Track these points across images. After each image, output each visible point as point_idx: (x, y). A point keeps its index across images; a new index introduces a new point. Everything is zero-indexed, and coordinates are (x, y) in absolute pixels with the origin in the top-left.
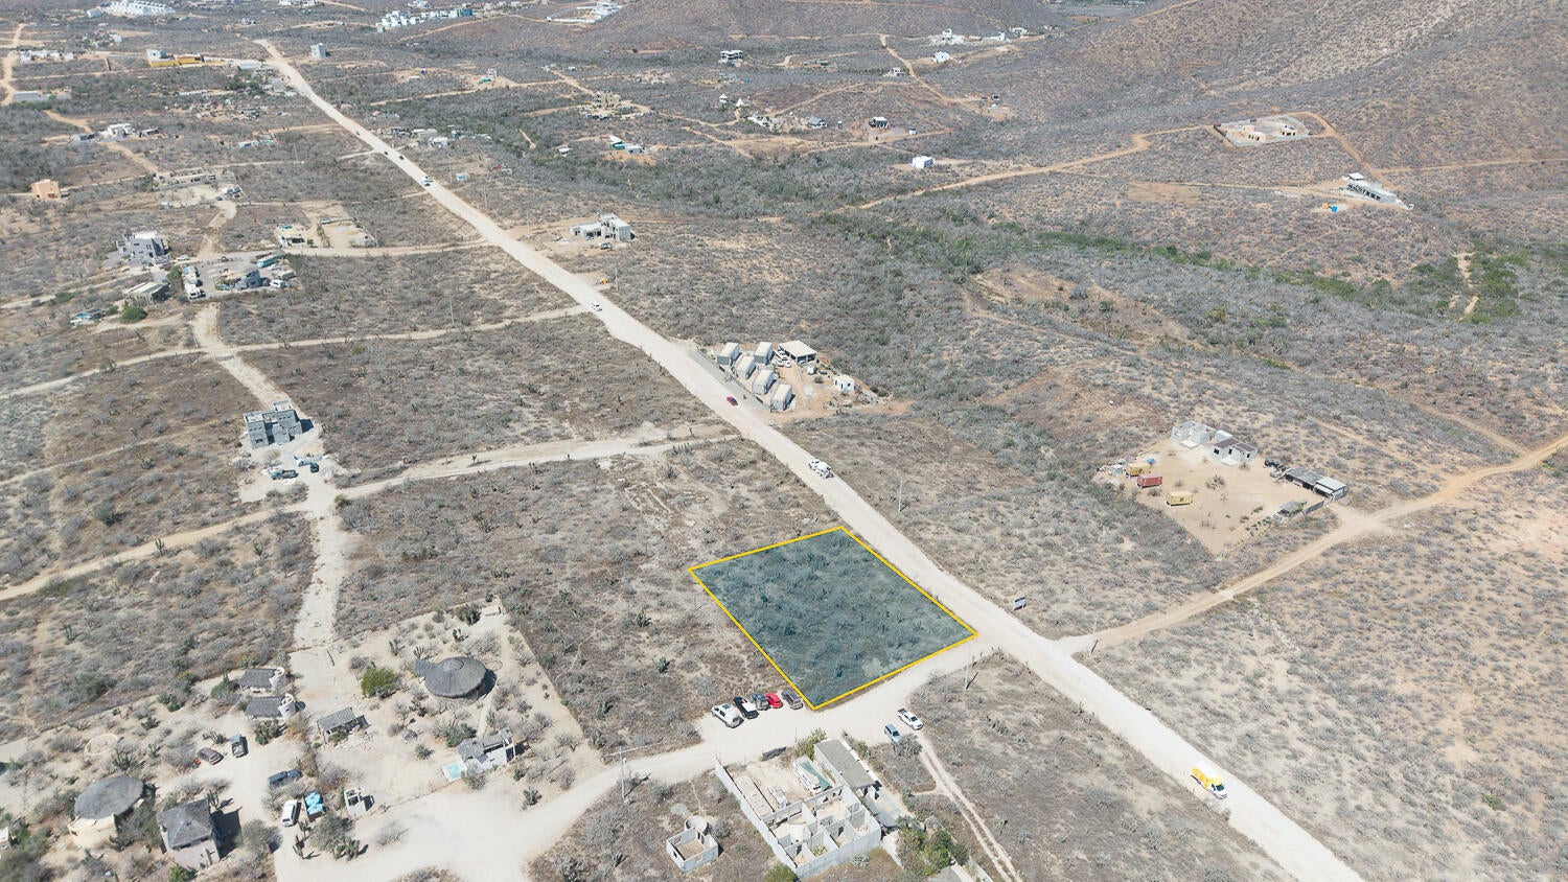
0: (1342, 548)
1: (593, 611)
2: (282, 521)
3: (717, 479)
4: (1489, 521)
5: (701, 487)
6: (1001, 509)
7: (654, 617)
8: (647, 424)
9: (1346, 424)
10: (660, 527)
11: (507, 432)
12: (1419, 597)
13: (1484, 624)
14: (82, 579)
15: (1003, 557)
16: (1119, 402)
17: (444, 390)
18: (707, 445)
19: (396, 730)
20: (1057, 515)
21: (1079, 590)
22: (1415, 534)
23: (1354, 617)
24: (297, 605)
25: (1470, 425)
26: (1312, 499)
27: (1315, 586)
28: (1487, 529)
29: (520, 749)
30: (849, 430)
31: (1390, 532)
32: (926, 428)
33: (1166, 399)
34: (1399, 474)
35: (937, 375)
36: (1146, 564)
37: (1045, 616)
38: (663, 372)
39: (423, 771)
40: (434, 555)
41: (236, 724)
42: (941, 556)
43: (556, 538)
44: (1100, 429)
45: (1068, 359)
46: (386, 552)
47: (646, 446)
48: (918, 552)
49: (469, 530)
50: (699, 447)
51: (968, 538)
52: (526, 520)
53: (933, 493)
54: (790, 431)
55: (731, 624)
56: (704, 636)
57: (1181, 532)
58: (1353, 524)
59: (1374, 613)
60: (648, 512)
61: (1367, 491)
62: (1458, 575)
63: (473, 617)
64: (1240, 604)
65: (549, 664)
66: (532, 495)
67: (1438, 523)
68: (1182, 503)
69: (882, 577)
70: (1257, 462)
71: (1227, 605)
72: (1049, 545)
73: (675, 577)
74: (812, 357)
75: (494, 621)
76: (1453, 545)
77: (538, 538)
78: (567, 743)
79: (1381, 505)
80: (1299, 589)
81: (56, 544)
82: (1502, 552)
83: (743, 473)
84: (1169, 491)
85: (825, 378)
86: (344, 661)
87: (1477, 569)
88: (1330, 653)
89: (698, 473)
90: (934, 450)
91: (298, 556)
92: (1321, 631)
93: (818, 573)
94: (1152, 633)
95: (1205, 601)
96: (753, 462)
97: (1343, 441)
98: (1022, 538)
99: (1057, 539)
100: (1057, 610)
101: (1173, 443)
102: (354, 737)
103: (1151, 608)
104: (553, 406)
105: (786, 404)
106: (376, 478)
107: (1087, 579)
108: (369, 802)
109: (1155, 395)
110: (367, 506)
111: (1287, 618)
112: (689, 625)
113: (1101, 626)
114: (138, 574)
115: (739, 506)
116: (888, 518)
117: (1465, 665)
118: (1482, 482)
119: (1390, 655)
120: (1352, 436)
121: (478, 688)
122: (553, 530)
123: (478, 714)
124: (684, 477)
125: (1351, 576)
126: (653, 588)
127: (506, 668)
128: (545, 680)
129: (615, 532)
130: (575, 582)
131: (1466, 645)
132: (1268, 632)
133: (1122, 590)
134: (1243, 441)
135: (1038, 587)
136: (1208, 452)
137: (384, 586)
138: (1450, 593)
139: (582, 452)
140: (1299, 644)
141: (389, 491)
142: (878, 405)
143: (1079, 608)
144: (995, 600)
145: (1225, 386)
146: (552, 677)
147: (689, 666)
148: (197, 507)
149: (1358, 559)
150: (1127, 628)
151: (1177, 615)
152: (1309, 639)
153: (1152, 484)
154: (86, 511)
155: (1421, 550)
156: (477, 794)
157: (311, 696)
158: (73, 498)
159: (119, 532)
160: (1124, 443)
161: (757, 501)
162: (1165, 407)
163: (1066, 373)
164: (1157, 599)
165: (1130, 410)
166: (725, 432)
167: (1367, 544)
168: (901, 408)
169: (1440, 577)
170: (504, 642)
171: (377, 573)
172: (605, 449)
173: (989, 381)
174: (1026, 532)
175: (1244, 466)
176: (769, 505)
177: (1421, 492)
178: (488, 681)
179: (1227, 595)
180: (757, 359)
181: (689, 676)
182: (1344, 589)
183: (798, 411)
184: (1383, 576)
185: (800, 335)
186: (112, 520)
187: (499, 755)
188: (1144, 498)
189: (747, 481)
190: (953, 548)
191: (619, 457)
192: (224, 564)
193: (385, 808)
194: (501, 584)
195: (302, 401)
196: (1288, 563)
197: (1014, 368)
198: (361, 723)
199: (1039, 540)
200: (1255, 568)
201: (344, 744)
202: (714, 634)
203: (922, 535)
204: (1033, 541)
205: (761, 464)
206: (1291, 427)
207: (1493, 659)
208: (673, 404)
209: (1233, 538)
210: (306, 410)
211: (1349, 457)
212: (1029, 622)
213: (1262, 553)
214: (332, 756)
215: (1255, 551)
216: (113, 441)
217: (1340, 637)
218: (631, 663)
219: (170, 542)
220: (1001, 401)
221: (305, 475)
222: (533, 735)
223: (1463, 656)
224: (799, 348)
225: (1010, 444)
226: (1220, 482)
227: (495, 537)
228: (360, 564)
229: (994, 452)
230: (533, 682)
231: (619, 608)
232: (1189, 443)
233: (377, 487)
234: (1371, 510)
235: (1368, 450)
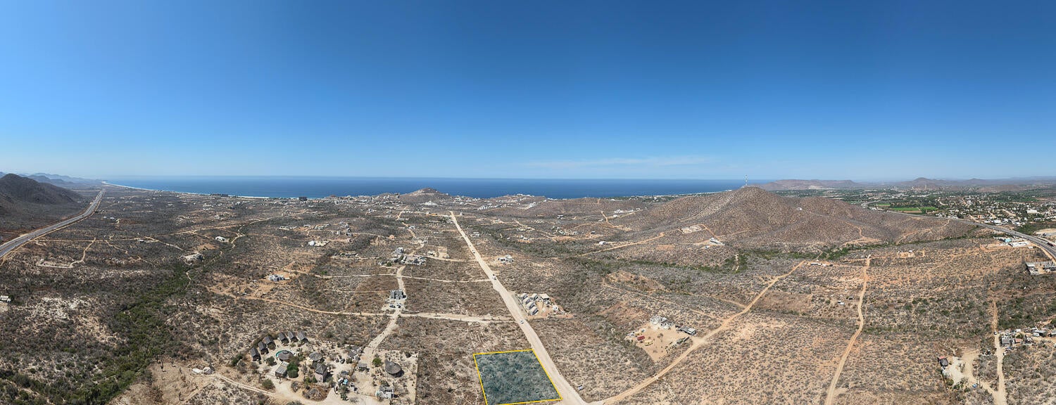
0: (693, 352)
1: (441, 366)
2: (385, 317)
3: (500, 334)
4: (734, 332)
5: (494, 336)
6: (589, 352)
7: (457, 373)
8: (489, 314)
9: (700, 309)
10: (474, 346)
11: (449, 309)
13: (728, 369)
15: (584, 369)
16: (637, 312)
17: (441, 296)
18: (503, 323)
19: (373, 376)
20: (607, 353)
21: (605, 382)
22: (713, 342)
23: (693, 377)
24: (375, 337)
25: (733, 302)
26: (687, 336)
27: (683, 368)
28: (733, 335)
29: (396, 396)
30: (550, 323)
31: (707, 343)
32: (576, 323)
33: (651, 309)
34: (712, 322)
35: (586, 305)
36: (632, 369)
37: (589, 392)
38: (502, 300)
39: (372, 389)
40: (411, 336)
42: (561, 369)
43: (444, 342)
44: (630, 321)
45: (626, 299)
47: (483, 321)
48: (554, 366)
50: (500, 323)
51: (574, 362)
52: (439, 335)
53: (568, 346)
54: (530, 322)
55: (480, 383)
56: (468, 384)
57: (647, 355)
58: (698, 342)
59: (699, 374)
60: (473, 340)
61: (702, 330)
62: (723, 353)
63: (409, 355)
64: (660, 381)
65: (419, 376)
66: (445, 327)
67: (720, 336)
68: (649, 344)
69: (538, 375)
70: (673, 327)
71: (655, 382)
72: (601, 365)
73: (471, 363)
74: (548, 299)
75: (413, 360)
76: (723, 343)
77: (439, 340)
78: (409, 401)
79: (705, 334)
80: (678, 370)
81: (346, 307)
82: (735, 341)
83: (509, 333)
84: (646, 341)
85: (550, 306)
86: (375, 354)
87: (728, 349)
88: (684, 394)
89: (495, 331)
90: (576, 330)
91: (383, 326)
92: (682, 386)
94: (625, 398)
95: (650, 380)
96: (513, 330)
97: (698, 315)
98: (592, 362)
99: (605, 362)
100: (594, 391)
101: (651, 324)
103: (628, 387)
104: (466, 305)
105: (534, 313)
107: (610, 377)
108: (355, 389)
109: (649, 308)
110: (404, 319)
111: (673, 384)
112: (466, 380)
113: (609, 396)
114: (354, 318)
115: (502, 344)
118: (733, 319)
120: (701, 313)
121: (396, 374)
122: (444, 339)
123: (393, 381)
124: (490, 332)
125: (694, 362)
126: (462, 364)
127: (407, 373)
128: (415, 381)
129: (460, 345)
130: (441, 356)
131: (723, 379)
132: (666, 390)
133: (620, 381)
134: (670, 320)
135: (591, 381)
136: (659, 325)
137: (395, 340)
138: (720, 360)
139: (465, 319)
140: (675, 393)
141: (411, 317)
142: (564, 315)
143: (603, 389)
144: (574, 386)
145: (669, 303)
146: (418, 380)
147: (459, 393)
149: (697, 355)
150: (618, 396)
151: (637, 389)
152: (679, 390)
153: (641, 339)
155: (714, 347)
156: (380, 402)
157: (363, 358)
158: (354, 299)
159: (357, 308)
160: (637, 325)
161: (509, 343)
162: (650, 312)
163: (624, 303)
164: (631, 382)
165: (641, 314)
166: (510, 320)
167: (700, 349)
168: (570, 316)
169: (719, 355)
170: (411, 367)
171: (396, 336)
172: (471, 319)
173: (602, 307)
174: (594, 360)
175: (670, 329)
176: (512, 345)
177: (717, 327)
178: (401, 373)
179: (656, 378)
180: (531, 298)
182: (691, 367)
183: (538, 316)
184: (703, 359)
185: (545, 291)
186: (357, 305)
187: (389, 394)
188: (639, 345)
189: (509, 336)
190: (567, 366)
191: (475, 322)
192: (369, 322)
193: (358, 393)
194: (421, 349)
195: (407, 291)
196: (677, 361)
197: (610, 302)
198: (368, 370)
199: (598, 363)
200: (667, 365)
201: (361, 373)
203: (559, 360)
204: (596, 363)
205: (516, 331)
206: (685, 313)
208: (502, 309)
209: (662, 355)
210: (407, 293)
211: (699, 320)
212: (582, 395)
213: (669, 359)
214: (357, 374)
215: (667, 358)
217: (688, 387)
218: (442, 385)
220: (603, 313)
221: (397, 309)
222: (402, 395)
223: (722, 384)
224: (545, 296)
225: (601, 328)
226: (662, 335)
227: (428, 336)
228: (394, 333)
229: (595, 331)
230: (412, 380)
231: (449, 367)
232: (655, 323)
233: (409, 315)
234: (702, 337)
235: (705, 316)
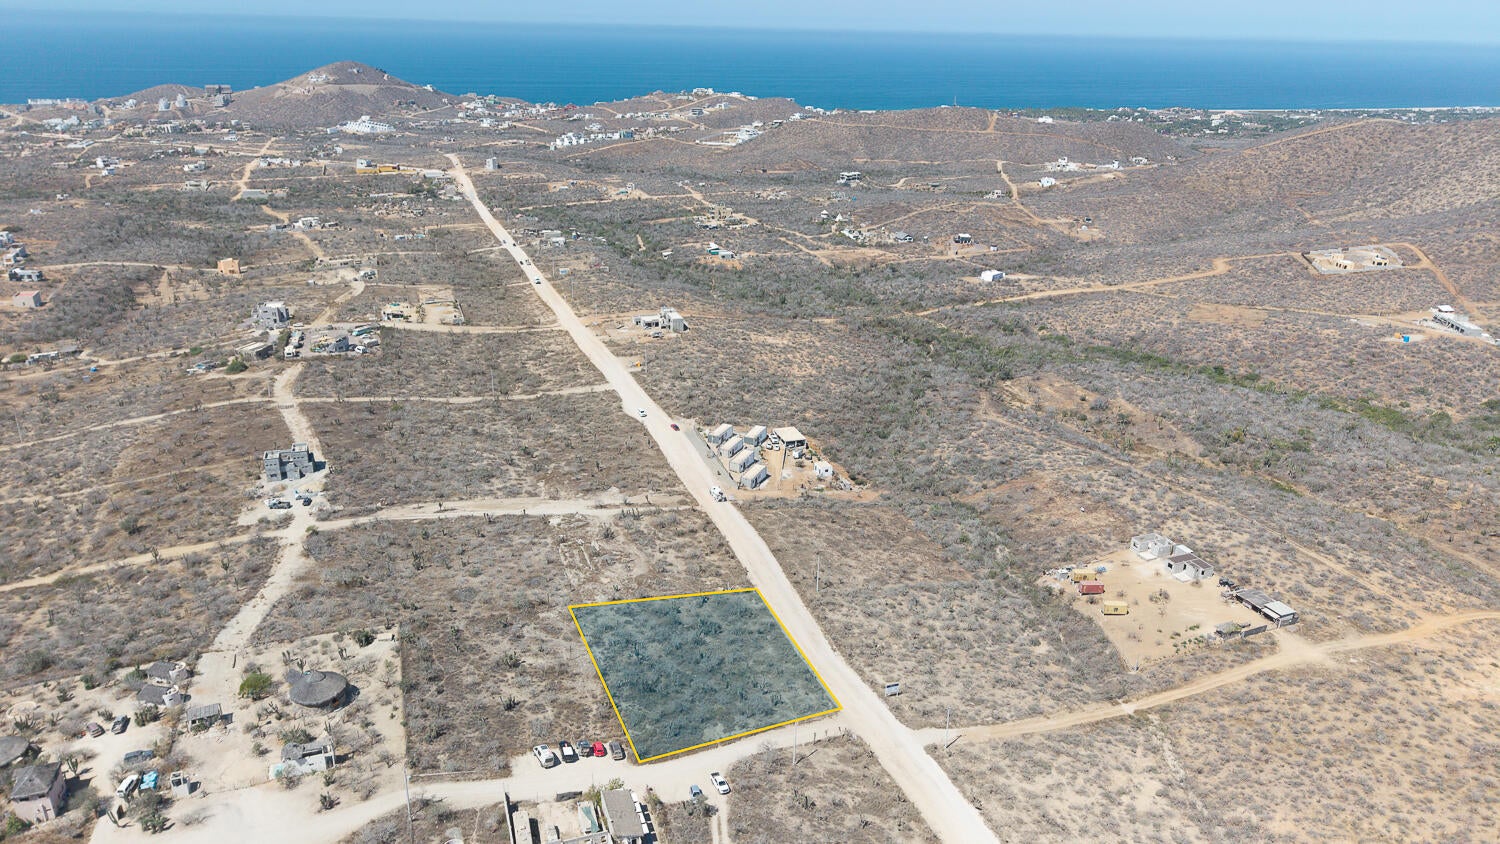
0: (1270, 676)
1: (474, 649)
2: (260, 543)
3: (651, 543)
4: (1455, 668)
5: (632, 549)
6: (924, 599)
7: (528, 660)
8: (614, 490)
9: (1330, 552)
10: (575, 582)
11: (486, 487)
12: (1336, 735)
13: (1399, 770)
14: (90, 576)
15: (905, 645)
16: (1089, 510)
17: (451, 448)
18: (658, 512)
19: (250, 728)
20: (979, 612)
21: (966, 685)
22: (1358, 670)
23: (1255, 747)
24: (230, 614)
25: (1484, 566)
26: (1257, 621)
27: (1226, 710)
28: (1449, 674)
29: (341, 759)
30: (806, 512)
31: (1331, 664)
32: (886, 518)
33: (1140, 510)
34: (1368, 607)
35: (922, 470)
36: (1052, 668)
37: (917, 705)
38: (653, 444)
39: (255, 767)
40: (363, 584)
41: (127, 707)
42: (839, 639)
43: (475, 582)
44: (1062, 534)
45: (1056, 466)
46: (327, 578)
47: (598, 510)
48: (817, 630)
49: (405, 567)
50: (650, 514)
51: (875, 623)
52: (457, 563)
53: (861, 578)
54: (745, 509)
55: (596, 676)
56: (567, 683)
57: (1105, 641)
58: (1293, 651)
59: (1279, 745)
60: (571, 566)
61: (1324, 621)
62: (1392, 718)
63: (367, 640)
64: (1139, 720)
65: (409, 688)
66: (475, 541)
67: (1391, 661)
68: (1116, 613)
69: (770, 650)
70: (1211, 582)
71: (1122, 719)
72: (959, 640)
73: (566, 628)
74: (801, 443)
75: (383, 647)
76: (1401, 686)
77: (460, 579)
78: (387, 759)
79: (1333, 636)
80: (1207, 711)
81: (85, 548)
82: (1454, 700)
83: (680, 540)
84: (1109, 601)
85: (807, 463)
86: (242, 664)
87: (1417, 713)
88: (1214, 780)
89: (636, 536)
90: (886, 539)
91: (256, 574)
92: (1213, 756)
93: (708, 639)
94: (1023, 736)
95: (1106, 711)
96: (693, 531)
97: (1318, 569)
98: (932, 629)
99: (969, 635)
100: (933, 702)
101: (1131, 554)
102: (214, 731)
103: (1035, 712)
104: (537, 468)
105: (756, 482)
106: (352, 515)
107: (983, 676)
108: (193, 787)
109: (1132, 506)
110: (331, 538)
111: (1183, 741)
112: (560, 672)
113: (973, 722)
114: (131, 576)
115: (662, 569)
116: (803, 595)
117: (1359, 811)
118: (1466, 625)
119: (1278, 791)
120: (1331, 563)
121: (334, 700)
122: (476, 574)
123: (321, 724)
124: (621, 538)
125: (1269, 704)
126: (543, 635)
127: (369, 689)
128: (399, 703)
129: (530, 582)
130: (472, 620)
131: (1369, 791)
132: (1155, 750)
133: (1013, 690)
134: (1203, 558)
135: (926, 678)
136: (1162, 565)
137: (311, 605)
138: (1374, 735)
139: (536, 508)
140: (1185, 767)
141: (356, 527)
142: (849, 491)
143: (958, 703)
144: (873, 684)
145: (1212, 504)
146: (406, 701)
147: (537, 708)
148: (202, 526)
149: (1284, 688)
150: (1000, 727)
151: (1062, 721)
152: (1198, 764)
153: (1093, 592)
154: (119, 521)
155: (1360, 687)
156: (288, 795)
157: (199, 692)
158: (116, 510)
159: (137, 541)
160: (1081, 548)
161: (680, 566)
162: (1136, 518)
163: (1049, 477)
164: (1046, 702)
165: (1102, 518)
166: (682, 503)
167: (1298, 674)
168: (869, 495)
169: (1370, 718)
170: (381, 669)
171: (309, 594)
172: (558, 509)
173: (972, 480)
174: (938, 624)
175: (1197, 583)
176: (688, 572)
177: (1387, 627)
178: (348, 694)
179: (1128, 709)
180: (748, 440)
181: (531, 717)
182: (1256, 717)
183: (766, 490)
184: (1306, 709)
185: (791, 420)
186: (134, 530)
187: (319, 761)
188: (1082, 606)
189: (679, 548)
190: (856, 631)
191: (572, 516)
192: (197, 574)
193: (205, 794)
194: (406, 614)
195: (327, 448)
196: (1207, 683)
197: (998, 469)
198: (227, 719)
199: (950, 633)
200: (1168, 685)
201: (202, 735)
202: (578, 683)
203: (830, 615)
204: (942, 633)
205: (701, 535)
206: (1264, 550)
207: (1394, 809)
208: (654, 471)
209: (1156, 653)
210: (325, 454)
211: (1319, 584)
212: (896, 709)
213: (1181, 671)
214: (188, 744)
215: (1175, 668)
216: (167, 467)
217: (1232, 766)
218: (485, 698)
219: (165, 553)
220: (977, 499)
221: (298, 509)
222: (361, 750)
223: (1360, 802)
224: (791, 433)
225: (964, 540)
226: (1165, 596)
227: (423, 574)
228: (301, 585)
229: (945, 545)
230: (388, 702)
231: (500, 647)
232: (1147, 555)
233: (347, 522)
234: (1317, 641)
235: (1343, 580)
